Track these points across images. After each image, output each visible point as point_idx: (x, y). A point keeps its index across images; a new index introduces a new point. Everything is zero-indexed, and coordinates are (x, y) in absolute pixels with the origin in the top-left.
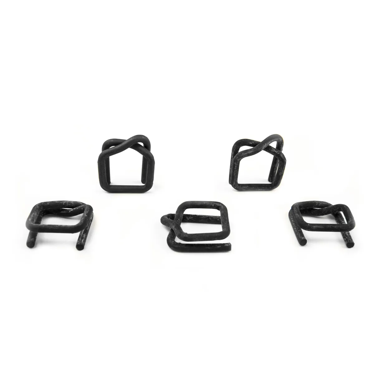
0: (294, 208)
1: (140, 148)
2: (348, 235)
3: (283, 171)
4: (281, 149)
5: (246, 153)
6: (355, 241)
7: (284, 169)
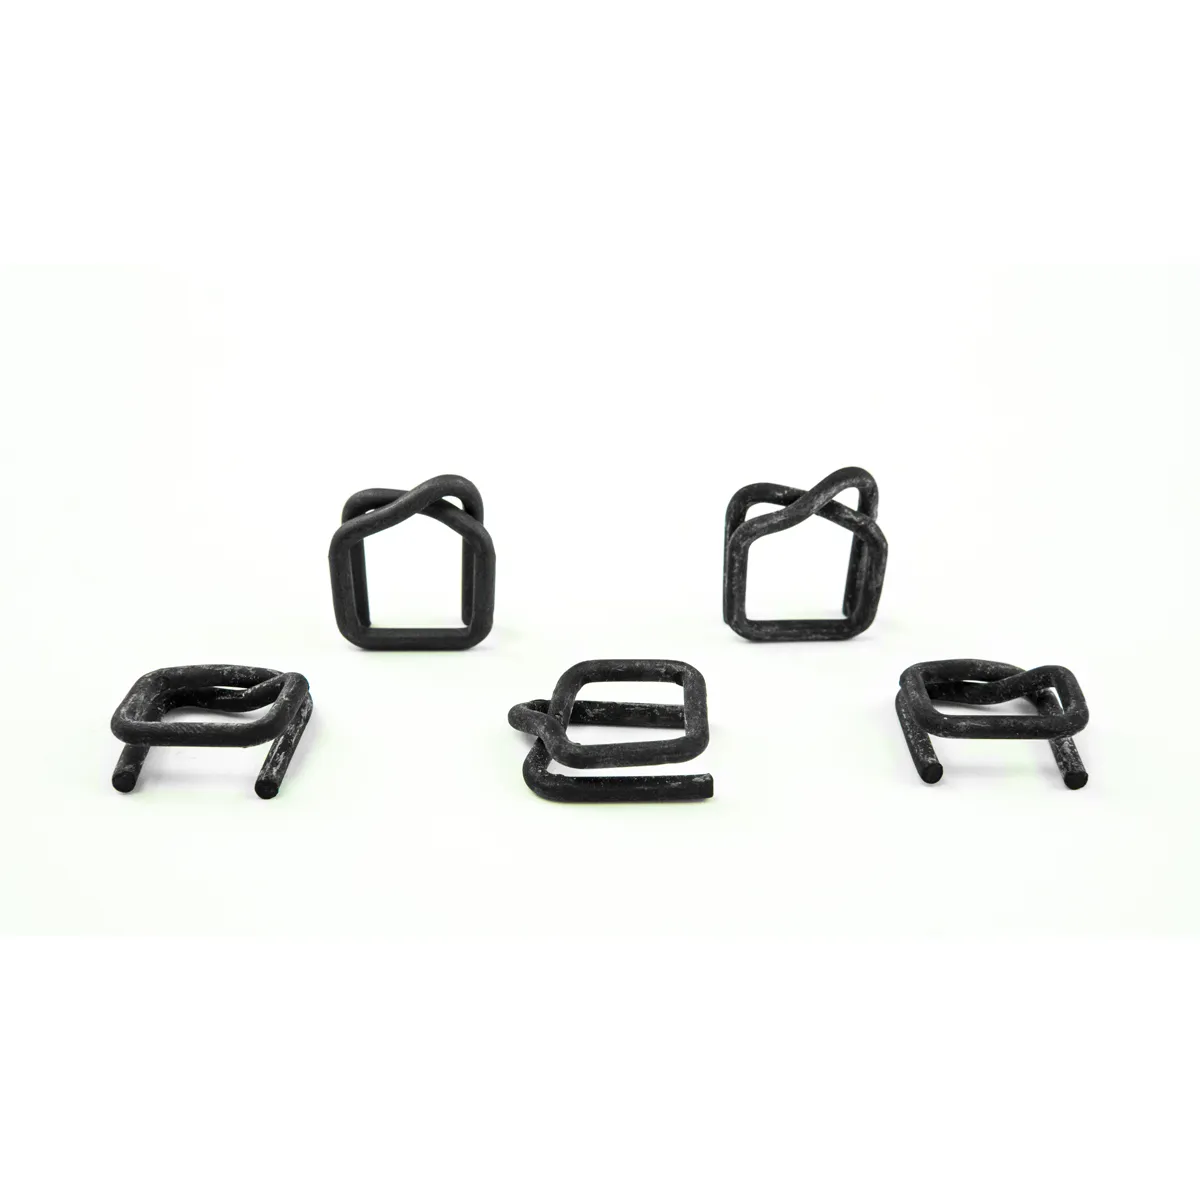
0: (907, 678)
1: (451, 513)
2: (1068, 751)
3: (879, 576)
4: (872, 512)
5: (765, 524)
6: (1089, 768)
7: (884, 571)
